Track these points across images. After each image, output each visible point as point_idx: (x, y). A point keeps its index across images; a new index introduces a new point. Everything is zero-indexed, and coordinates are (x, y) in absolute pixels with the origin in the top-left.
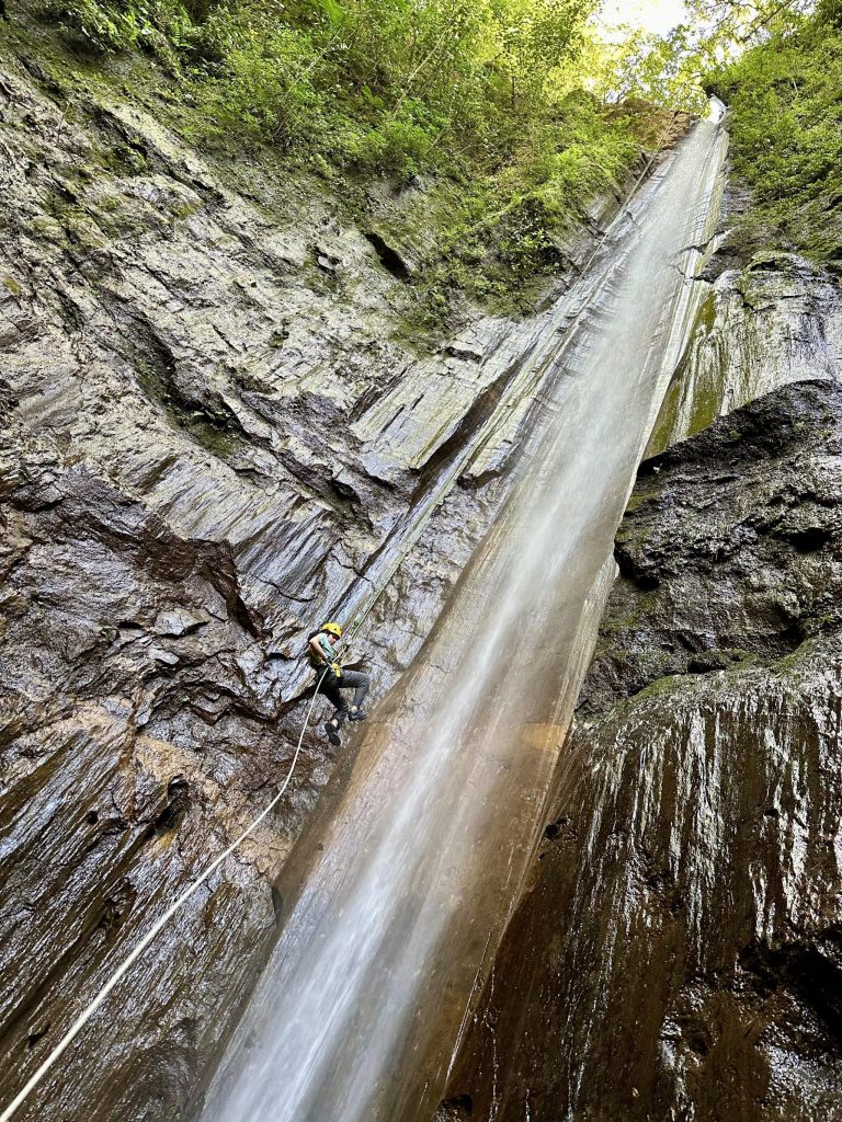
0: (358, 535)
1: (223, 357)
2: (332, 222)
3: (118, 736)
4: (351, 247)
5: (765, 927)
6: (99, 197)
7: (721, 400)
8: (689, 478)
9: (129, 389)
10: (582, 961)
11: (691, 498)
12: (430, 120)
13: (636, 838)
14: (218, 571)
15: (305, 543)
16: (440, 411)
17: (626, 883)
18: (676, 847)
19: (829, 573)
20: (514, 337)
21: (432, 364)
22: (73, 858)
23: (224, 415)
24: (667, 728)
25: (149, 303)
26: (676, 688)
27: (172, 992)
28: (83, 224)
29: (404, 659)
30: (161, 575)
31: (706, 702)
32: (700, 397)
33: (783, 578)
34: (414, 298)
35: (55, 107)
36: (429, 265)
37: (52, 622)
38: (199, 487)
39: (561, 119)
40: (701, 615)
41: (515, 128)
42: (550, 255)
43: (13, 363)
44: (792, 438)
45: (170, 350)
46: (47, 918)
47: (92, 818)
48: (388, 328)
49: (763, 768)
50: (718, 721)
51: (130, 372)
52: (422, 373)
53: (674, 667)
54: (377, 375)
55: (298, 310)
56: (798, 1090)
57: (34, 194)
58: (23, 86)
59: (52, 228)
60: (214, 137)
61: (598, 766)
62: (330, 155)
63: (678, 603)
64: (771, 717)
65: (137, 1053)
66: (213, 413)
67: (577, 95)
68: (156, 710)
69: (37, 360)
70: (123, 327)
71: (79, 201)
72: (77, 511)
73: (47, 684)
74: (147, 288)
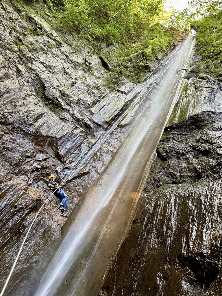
0: (91, 138)
1: (58, 87)
2: (90, 53)
3: (24, 186)
4: (95, 60)
5: (184, 251)
6: (29, 41)
7: (187, 113)
8: (177, 133)
9: (33, 94)
10: (139, 255)
11: (177, 138)
12: (118, 28)
13: (155, 225)
14: (53, 144)
15: (76, 139)
16: (115, 107)
17: (152, 237)
18: (165, 229)
19: (209, 162)
20: (136, 88)
21: (113, 94)
22: (10, 217)
23: (57, 103)
24: (165, 198)
25: (40, 71)
26: (169, 187)
27: (33, 253)
28: (24, 48)
29: (100, 171)
30: (38, 144)
31: (175, 192)
32: (182, 112)
33: (198, 161)
34: (110, 76)
35: (18, 15)
36: (115, 67)
37: (8, 155)
38: (49, 121)
39: (153, 31)
40: (176, 169)
41: (141, 32)
42: (147, 67)
43: (2, 84)
44: (204, 125)
45: (44, 84)
46: (2, 232)
47: (15, 207)
48: (103, 83)
49: (188, 211)
50: (178, 197)
51: (33, 89)
52: (111, 96)
53: (169, 182)
54: (99, 95)
55: (79, 76)
56: (188, 292)
57: (11, 39)
58: (10, 9)
59: (15, 48)
60: (60, 27)
61: (147, 206)
62: (91, 34)
63: (171, 165)
64: (191, 198)
65: (23, 268)
66: (55, 102)
67: (158, 24)
68: (34, 180)
69: (9, 84)
70: (32, 77)
71: (23, 42)
72: (17, 126)
73: (6, 171)
74: (40, 67)
